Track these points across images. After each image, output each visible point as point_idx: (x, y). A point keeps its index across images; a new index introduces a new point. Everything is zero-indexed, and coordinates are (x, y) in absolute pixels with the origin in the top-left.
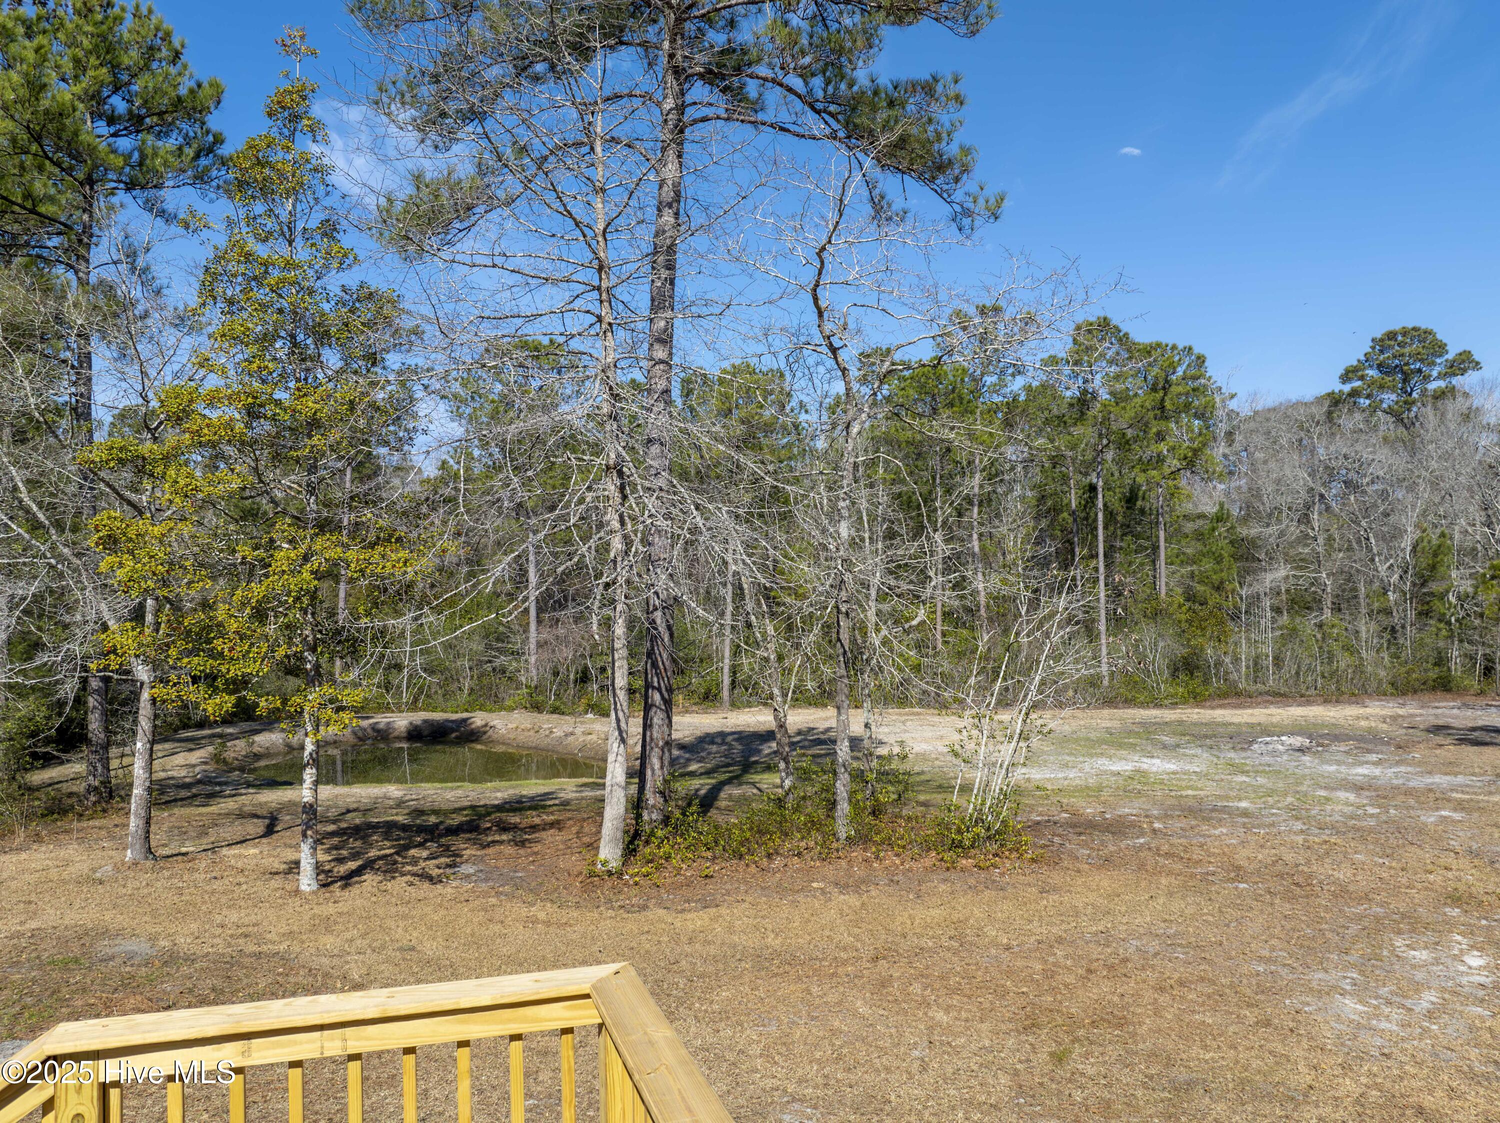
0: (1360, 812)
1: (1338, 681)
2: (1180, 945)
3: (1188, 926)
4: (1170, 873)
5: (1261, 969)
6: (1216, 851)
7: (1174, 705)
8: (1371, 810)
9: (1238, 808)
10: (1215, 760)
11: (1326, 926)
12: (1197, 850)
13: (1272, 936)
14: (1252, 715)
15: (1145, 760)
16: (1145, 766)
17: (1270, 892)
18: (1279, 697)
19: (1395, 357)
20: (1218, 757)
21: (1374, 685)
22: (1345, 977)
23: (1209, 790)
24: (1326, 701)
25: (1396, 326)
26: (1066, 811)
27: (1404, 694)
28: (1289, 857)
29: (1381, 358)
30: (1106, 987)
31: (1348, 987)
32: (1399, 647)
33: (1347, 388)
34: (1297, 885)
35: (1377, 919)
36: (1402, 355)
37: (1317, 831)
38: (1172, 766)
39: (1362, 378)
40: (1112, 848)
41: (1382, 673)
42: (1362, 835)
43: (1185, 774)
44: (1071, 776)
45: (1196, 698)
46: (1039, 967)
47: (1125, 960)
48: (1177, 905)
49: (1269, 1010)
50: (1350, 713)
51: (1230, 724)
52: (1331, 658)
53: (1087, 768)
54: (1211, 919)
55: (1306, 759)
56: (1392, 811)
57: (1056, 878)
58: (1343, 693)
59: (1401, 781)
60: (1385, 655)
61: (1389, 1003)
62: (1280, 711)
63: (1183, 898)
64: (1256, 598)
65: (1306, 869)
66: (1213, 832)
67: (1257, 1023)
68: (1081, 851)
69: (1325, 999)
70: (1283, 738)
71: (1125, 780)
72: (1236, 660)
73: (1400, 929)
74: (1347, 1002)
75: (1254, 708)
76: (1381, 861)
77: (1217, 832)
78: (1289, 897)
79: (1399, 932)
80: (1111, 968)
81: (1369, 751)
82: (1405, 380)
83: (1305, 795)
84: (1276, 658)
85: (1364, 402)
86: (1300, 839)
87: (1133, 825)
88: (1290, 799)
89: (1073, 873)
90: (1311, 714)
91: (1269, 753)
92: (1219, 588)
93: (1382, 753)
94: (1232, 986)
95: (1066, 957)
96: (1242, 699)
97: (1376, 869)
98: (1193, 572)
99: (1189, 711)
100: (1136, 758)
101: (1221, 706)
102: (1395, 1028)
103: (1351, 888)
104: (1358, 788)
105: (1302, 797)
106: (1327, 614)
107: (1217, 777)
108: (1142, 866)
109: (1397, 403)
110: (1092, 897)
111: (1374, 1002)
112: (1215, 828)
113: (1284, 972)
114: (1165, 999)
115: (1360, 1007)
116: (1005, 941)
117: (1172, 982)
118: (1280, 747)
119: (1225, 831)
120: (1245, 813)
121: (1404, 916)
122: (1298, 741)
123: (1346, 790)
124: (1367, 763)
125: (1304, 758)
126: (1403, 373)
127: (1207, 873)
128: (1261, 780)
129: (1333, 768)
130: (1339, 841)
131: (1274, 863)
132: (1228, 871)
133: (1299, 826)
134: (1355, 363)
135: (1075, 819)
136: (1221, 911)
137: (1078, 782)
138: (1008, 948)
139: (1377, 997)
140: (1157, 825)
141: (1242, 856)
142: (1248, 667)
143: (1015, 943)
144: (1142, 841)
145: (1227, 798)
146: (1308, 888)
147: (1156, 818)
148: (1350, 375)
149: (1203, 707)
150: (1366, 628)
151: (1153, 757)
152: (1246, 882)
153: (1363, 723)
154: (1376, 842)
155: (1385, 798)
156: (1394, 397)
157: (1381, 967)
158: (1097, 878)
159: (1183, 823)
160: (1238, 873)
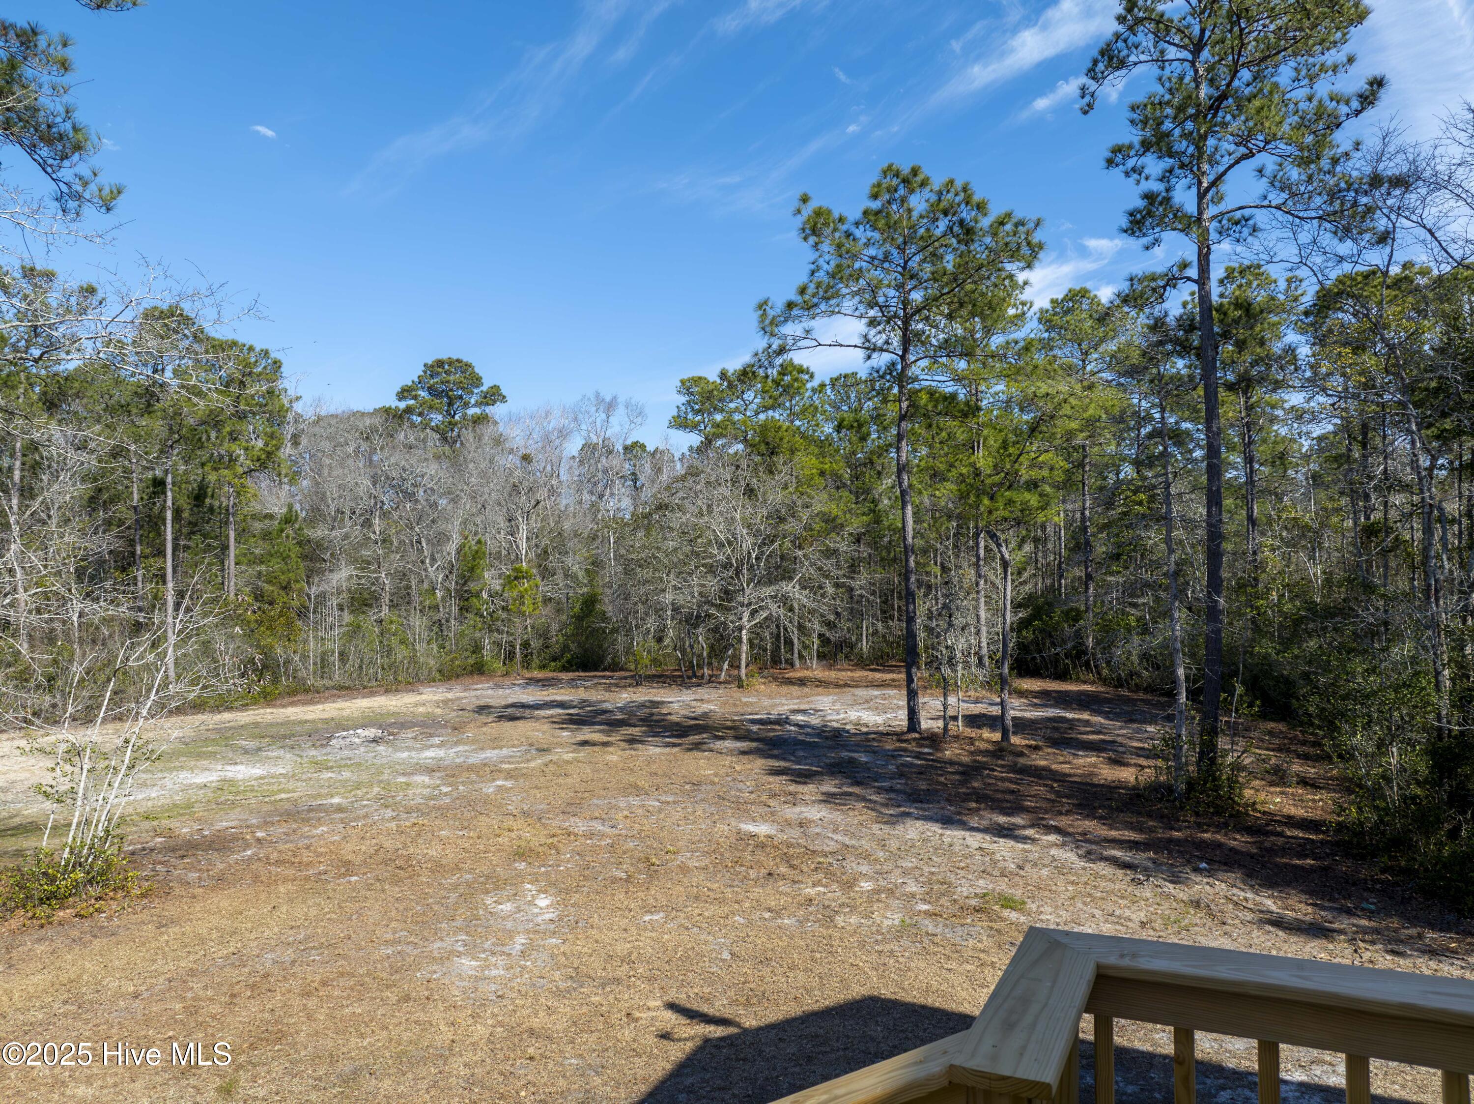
0: (436, 792)
1: (395, 672)
2: (313, 948)
3: (315, 927)
4: (285, 880)
5: (390, 952)
6: (323, 850)
7: (245, 707)
8: (445, 789)
9: (332, 805)
10: (299, 760)
11: (431, 900)
12: (305, 853)
13: (391, 920)
14: (323, 710)
15: (228, 768)
16: (230, 775)
17: (379, 880)
18: (345, 690)
19: (442, 382)
20: (301, 757)
21: (426, 673)
22: (457, 941)
23: (300, 791)
24: (387, 691)
25: (444, 356)
26: (160, 835)
27: (449, 679)
28: (388, 844)
29: (432, 382)
30: (254, 1007)
31: (461, 949)
32: (445, 638)
33: (402, 405)
34: (400, 868)
35: (469, 885)
36: (448, 382)
37: (406, 816)
38: (257, 771)
39: (415, 397)
40: (221, 866)
41: (432, 662)
42: (443, 812)
43: (272, 777)
44: (153, 795)
45: (267, 698)
46: (178, 1006)
47: (266, 976)
48: (299, 911)
49: (406, 986)
50: (408, 701)
51: (306, 721)
52: (390, 649)
53: (169, 785)
54: (333, 916)
55: (381, 748)
56: (461, 788)
57: (171, 909)
58: (400, 682)
59: (462, 760)
60: (434, 646)
61: (493, 953)
62: (348, 704)
63: (304, 902)
64: (322, 598)
65: (405, 853)
66: (315, 832)
67: (399, 1001)
68: (190, 875)
69: (447, 964)
70: (359, 731)
71: (214, 792)
72: (305, 657)
73: (487, 889)
74: (463, 961)
75: (323, 703)
76: (461, 833)
77: (319, 831)
78: (397, 881)
79: (487, 892)
80: (253, 987)
81: (432, 735)
82: (450, 404)
83: (389, 784)
84: (341, 654)
85: (417, 419)
86: (393, 825)
87: (235, 838)
88: (376, 789)
89: (189, 900)
90: (376, 704)
91: (346, 746)
92: (286, 588)
93: (442, 735)
94: (368, 974)
95: (205, 988)
96: (310, 696)
97: (459, 841)
98: (259, 573)
99: (261, 711)
100: (219, 767)
101: (293, 704)
102: (502, 972)
103: (444, 862)
104: (430, 771)
105: (387, 786)
106: (385, 609)
107: (304, 777)
108: (256, 879)
109: (443, 423)
110: (215, 920)
111: (483, 956)
112: (316, 828)
113: (409, 949)
114: (312, 1003)
115: (473, 963)
116: (131, 989)
117: (316, 985)
118: (357, 740)
119: (325, 829)
120: (340, 809)
121: (488, 877)
122: (371, 732)
123: (421, 774)
124: (432, 746)
125: (379, 748)
126: (449, 398)
127: (320, 873)
128: (346, 775)
129: (405, 755)
130: (425, 821)
131: (377, 852)
132: (338, 868)
133: (389, 813)
134: (410, 384)
135: (172, 843)
136: (340, 907)
137: (162, 801)
138: (136, 996)
139: (484, 951)
140: (260, 834)
141: (347, 851)
142: (315, 664)
143: (143, 988)
144: (249, 852)
145: (319, 796)
146: (410, 869)
147: (258, 827)
148: (405, 394)
149: (274, 706)
150: (418, 622)
151: (236, 764)
152: (356, 875)
153: (421, 709)
154: (455, 818)
155: (453, 776)
156: (440, 417)
157: (481, 926)
158: (216, 900)
159: (284, 828)
160: (347, 867)
